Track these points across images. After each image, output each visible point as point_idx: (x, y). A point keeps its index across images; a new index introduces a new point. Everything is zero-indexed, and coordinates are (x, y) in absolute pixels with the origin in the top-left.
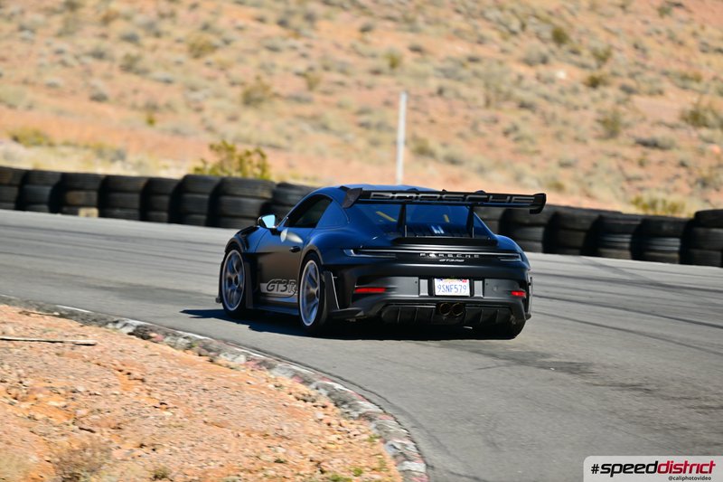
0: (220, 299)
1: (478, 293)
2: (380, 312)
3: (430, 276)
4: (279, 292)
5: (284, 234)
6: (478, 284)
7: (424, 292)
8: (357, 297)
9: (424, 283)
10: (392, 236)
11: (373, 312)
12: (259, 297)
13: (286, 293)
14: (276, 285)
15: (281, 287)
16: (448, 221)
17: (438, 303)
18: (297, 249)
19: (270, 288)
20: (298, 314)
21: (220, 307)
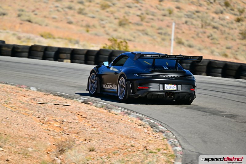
0: (88, 90)
1: (179, 89)
2: (146, 95)
3: (163, 83)
4: (110, 88)
5: (112, 68)
6: (179, 86)
7: (161, 89)
8: (138, 90)
9: (161, 85)
10: (151, 70)
11: (144, 95)
12: (102, 89)
13: (112, 88)
14: (109, 85)
15: (111, 86)
16: (168, 64)
17: (166, 93)
18: (116, 73)
19: (106, 86)
20: (117, 95)
21: (88, 92)
